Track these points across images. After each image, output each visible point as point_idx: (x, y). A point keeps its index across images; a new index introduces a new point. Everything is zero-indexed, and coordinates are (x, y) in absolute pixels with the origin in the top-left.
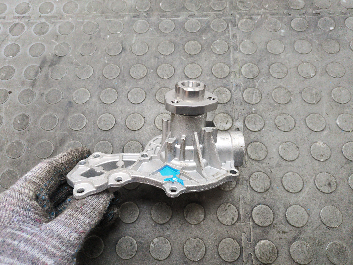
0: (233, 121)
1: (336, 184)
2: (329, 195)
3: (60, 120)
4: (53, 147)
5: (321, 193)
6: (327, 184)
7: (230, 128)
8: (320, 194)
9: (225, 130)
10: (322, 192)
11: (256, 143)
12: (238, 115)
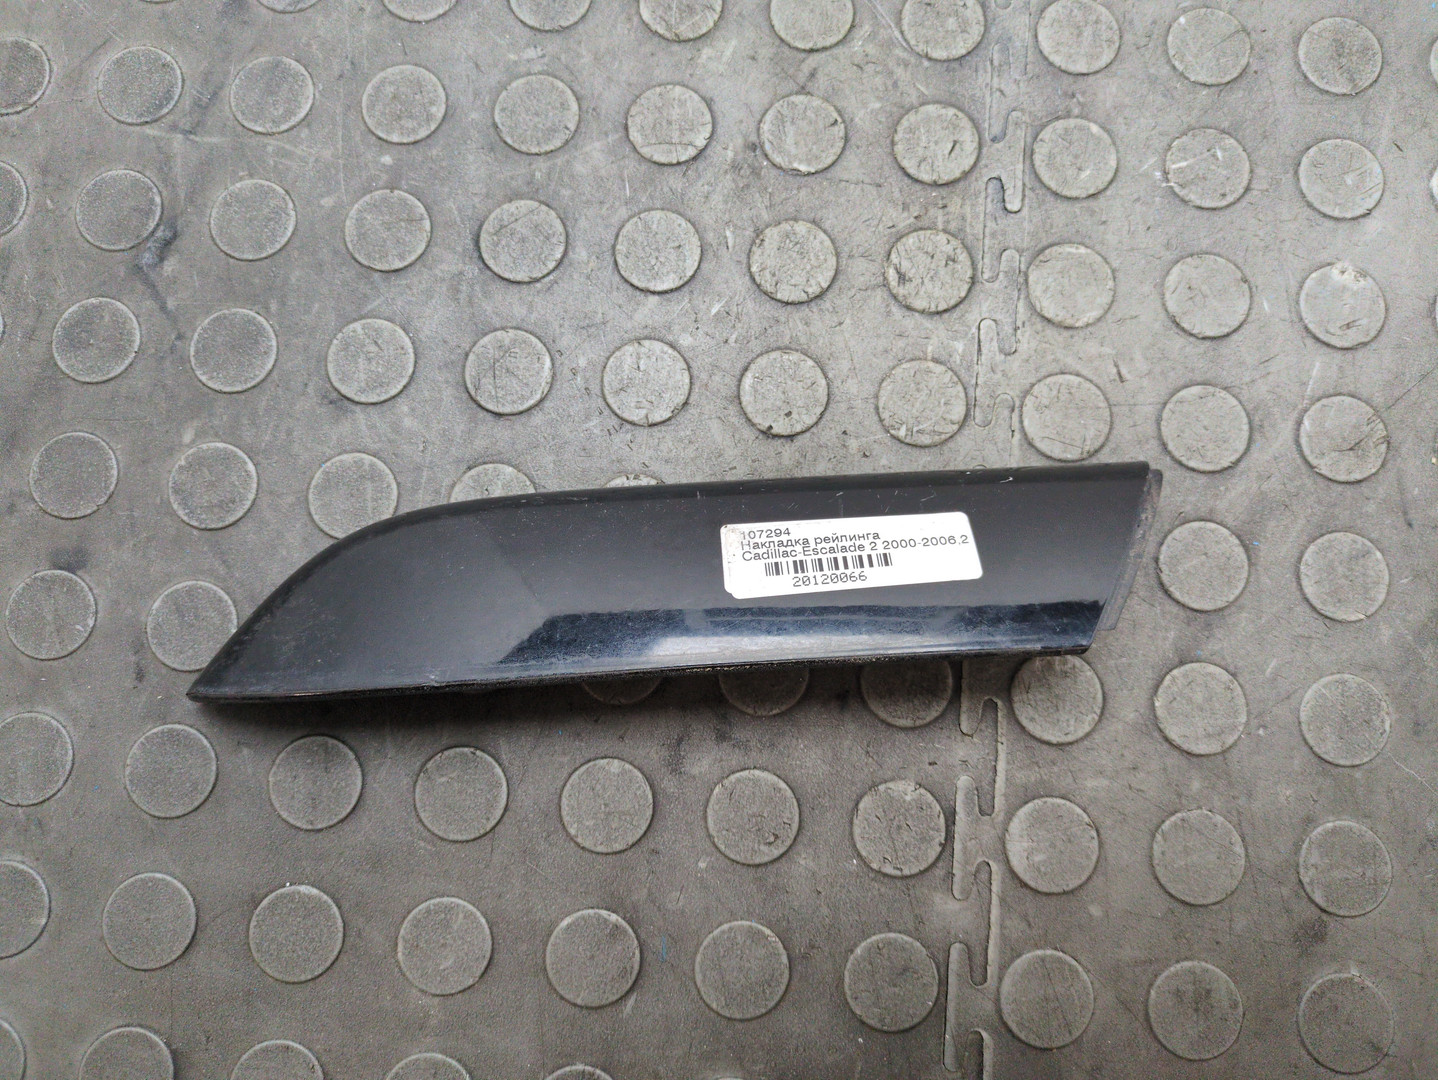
0: (980, 146)
1: (1383, 447)
2: (1349, 491)
3: (188, 83)
4: (158, 200)
5: (1320, 480)
6: (1346, 446)
7: (966, 175)
8: (1315, 483)
9: (940, 182)
10: (1321, 475)
11: (1073, 250)
12: (1006, 122)
